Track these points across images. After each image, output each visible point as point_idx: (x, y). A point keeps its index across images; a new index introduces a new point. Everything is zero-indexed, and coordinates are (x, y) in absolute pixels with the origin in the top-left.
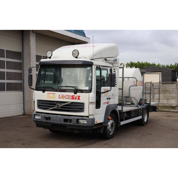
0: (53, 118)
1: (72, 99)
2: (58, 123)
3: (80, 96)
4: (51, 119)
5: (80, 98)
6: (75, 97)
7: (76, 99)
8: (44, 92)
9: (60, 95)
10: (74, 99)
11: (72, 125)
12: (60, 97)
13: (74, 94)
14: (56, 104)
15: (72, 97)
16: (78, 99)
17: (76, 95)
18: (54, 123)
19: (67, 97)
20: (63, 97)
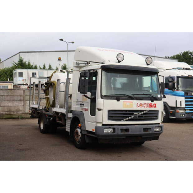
0: (131, 129)
1: (150, 107)
2: (138, 133)
3: (156, 104)
4: (130, 130)
5: (156, 106)
6: (152, 105)
7: (153, 107)
8: (118, 100)
9: (138, 103)
10: (151, 107)
11: (151, 134)
12: (139, 105)
13: (152, 102)
14: (133, 113)
15: (150, 105)
16: (155, 107)
17: (153, 103)
18: (133, 134)
19: (145, 105)
20: (141, 105)
